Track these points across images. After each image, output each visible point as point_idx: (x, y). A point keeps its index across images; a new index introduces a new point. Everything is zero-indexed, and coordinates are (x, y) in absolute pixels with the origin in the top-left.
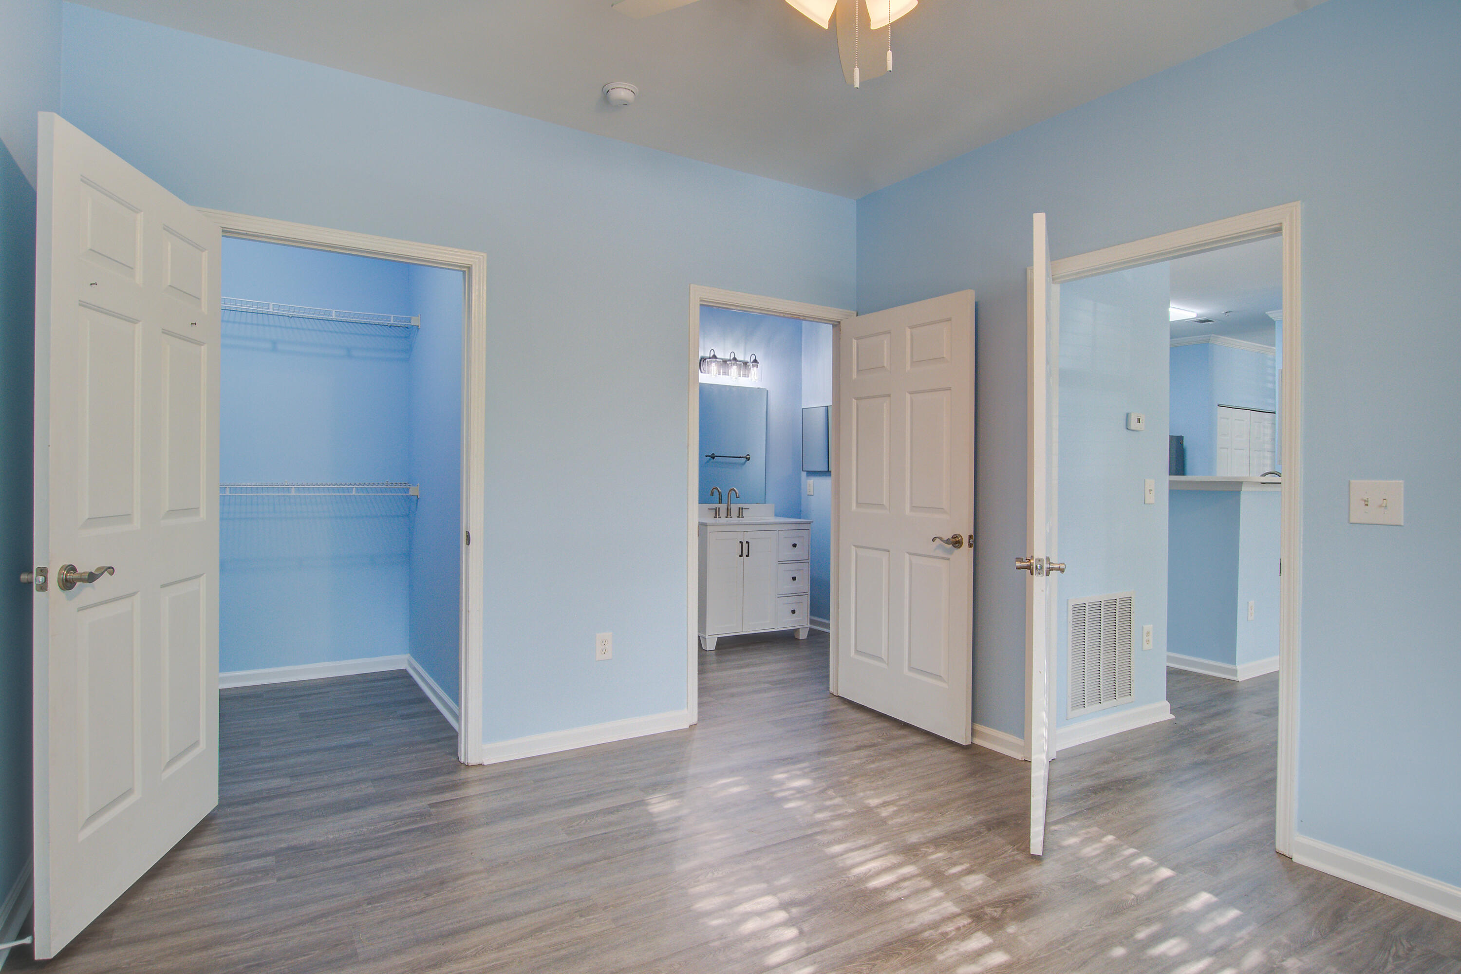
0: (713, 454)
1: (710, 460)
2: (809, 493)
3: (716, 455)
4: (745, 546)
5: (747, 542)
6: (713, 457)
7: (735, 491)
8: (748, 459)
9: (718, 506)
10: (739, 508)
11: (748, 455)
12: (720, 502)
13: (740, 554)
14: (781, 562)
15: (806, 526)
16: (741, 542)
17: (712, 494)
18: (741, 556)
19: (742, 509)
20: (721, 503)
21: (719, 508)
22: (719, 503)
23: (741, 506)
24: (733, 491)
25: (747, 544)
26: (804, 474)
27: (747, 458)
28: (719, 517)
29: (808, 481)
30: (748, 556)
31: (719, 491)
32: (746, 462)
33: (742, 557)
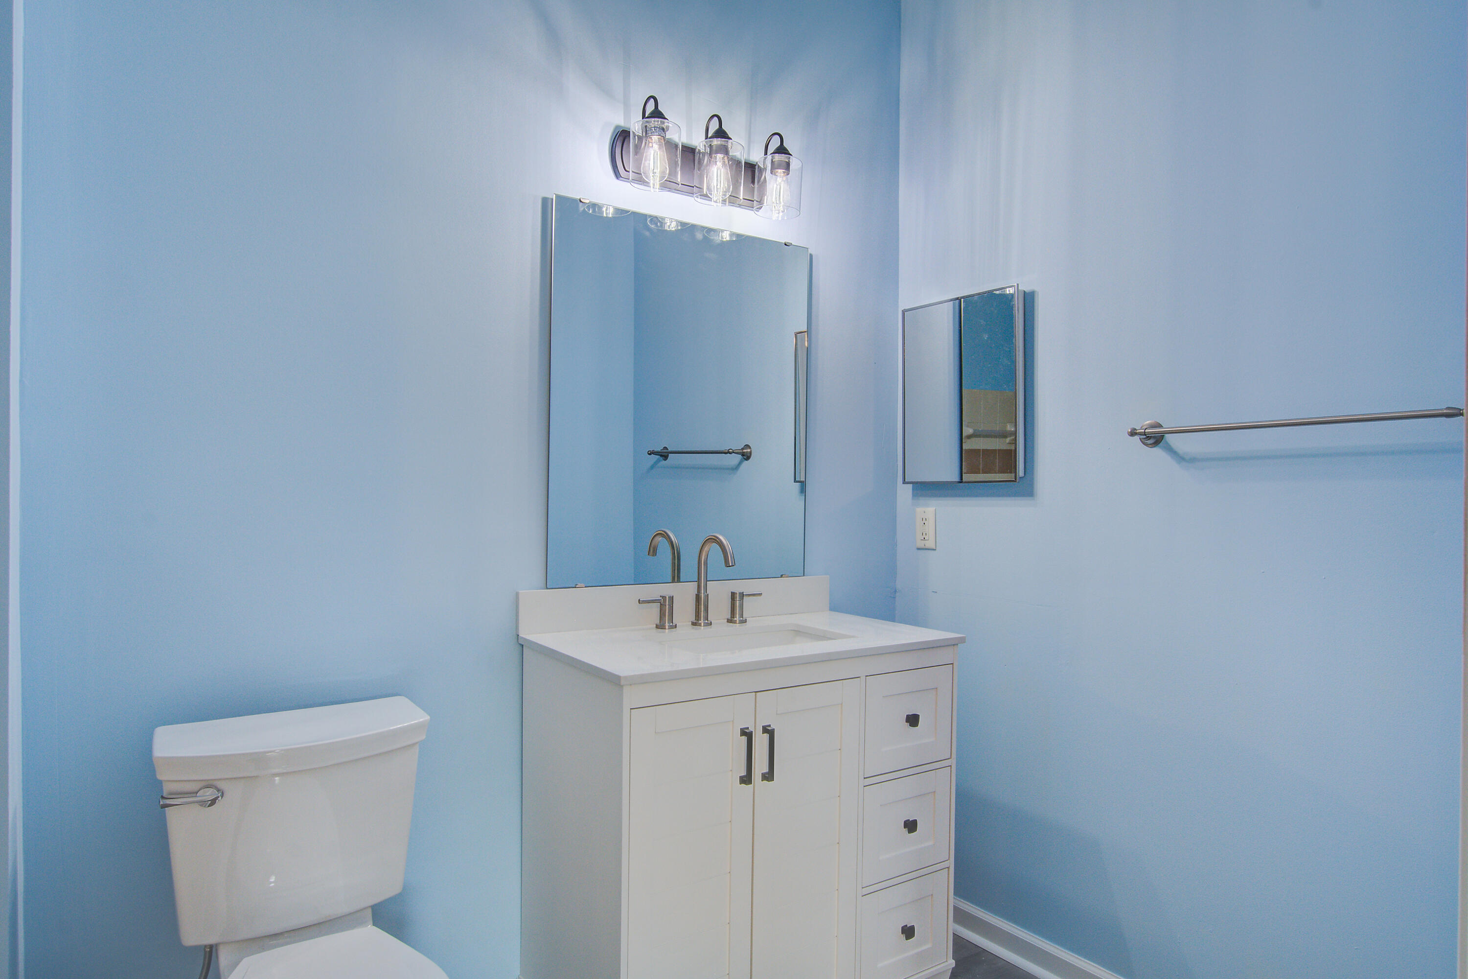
0: (665, 448)
1: (658, 462)
2: (920, 544)
3: (670, 450)
4: (761, 742)
5: (767, 730)
6: (664, 455)
7: (721, 544)
8: (746, 456)
9: (668, 589)
10: (733, 595)
11: (747, 446)
12: (676, 577)
13: (743, 773)
14: (871, 780)
15: (945, 656)
16: (747, 734)
17: (653, 550)
18: (747, 779)
19: (742, 595)
20: (679, 581)
21: (671, 599)
22: (673, 581)
23: (739, 586)
24: (715, 546)
25: (766, 736)
26: (905, 492)
27: (743, 454)
28: (671, 627)
29: (919, 510)
30: (769, 776)
31: (671, 543)
32: (740, 463)
33: (751, 786)
